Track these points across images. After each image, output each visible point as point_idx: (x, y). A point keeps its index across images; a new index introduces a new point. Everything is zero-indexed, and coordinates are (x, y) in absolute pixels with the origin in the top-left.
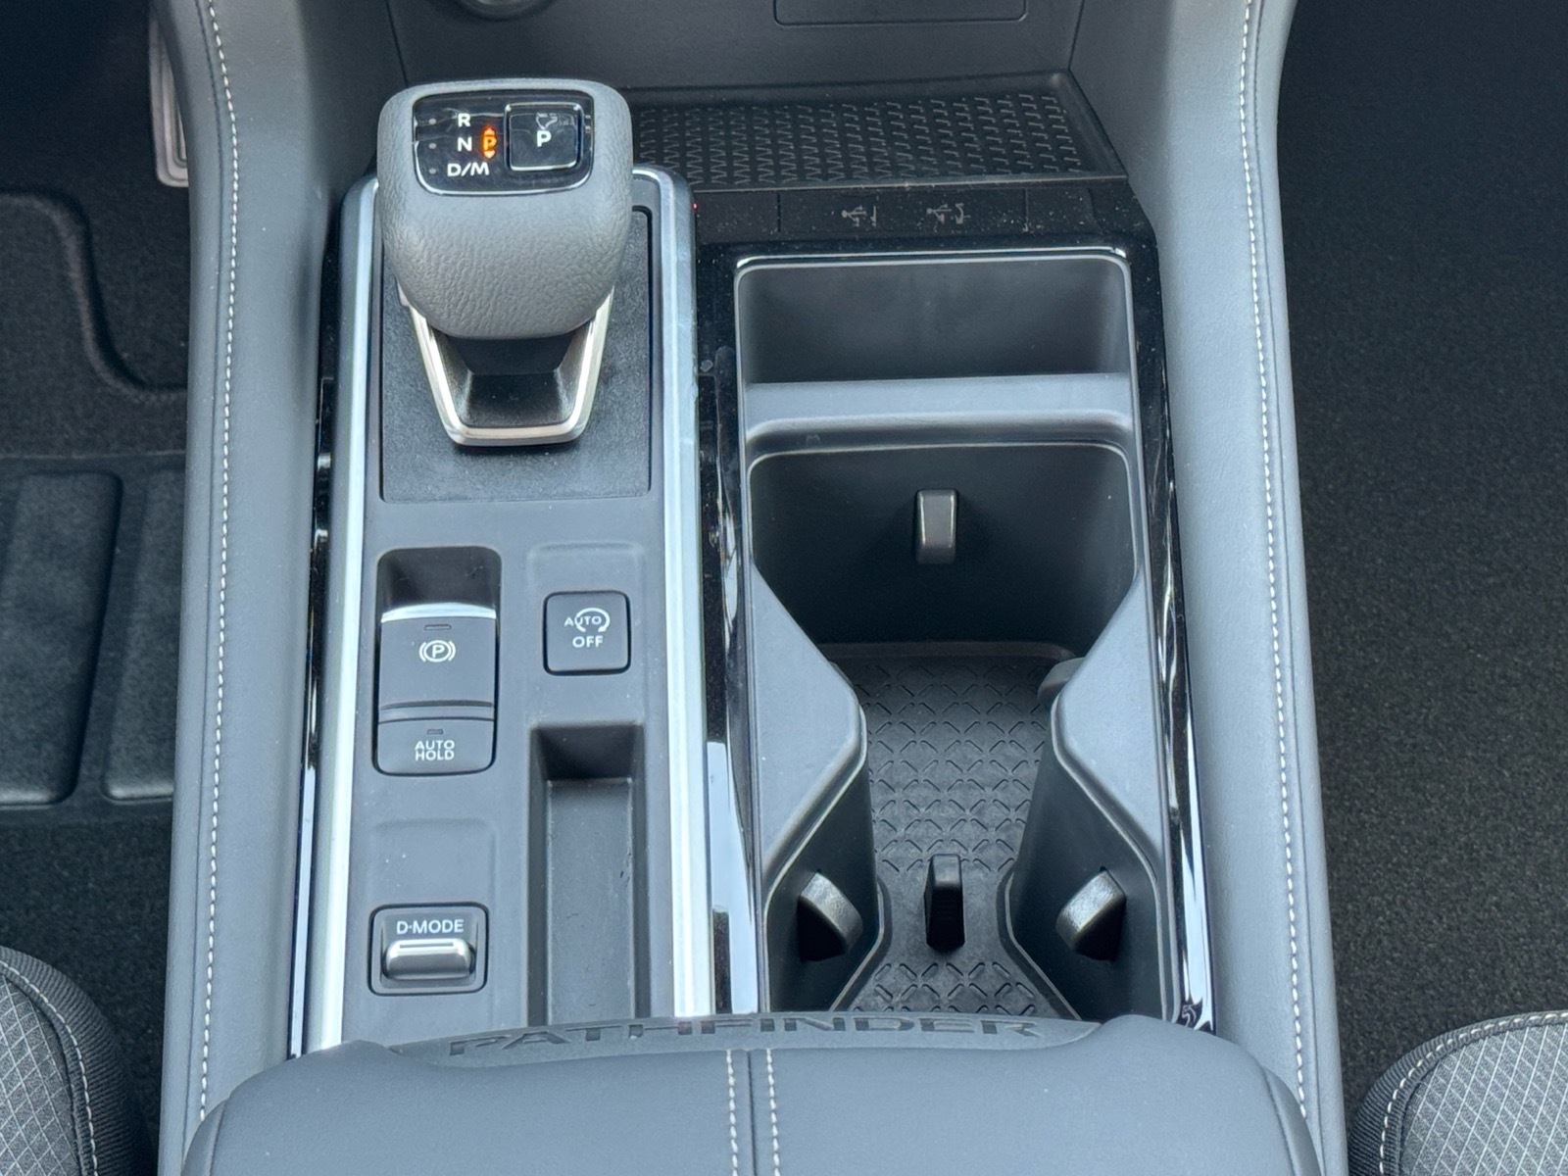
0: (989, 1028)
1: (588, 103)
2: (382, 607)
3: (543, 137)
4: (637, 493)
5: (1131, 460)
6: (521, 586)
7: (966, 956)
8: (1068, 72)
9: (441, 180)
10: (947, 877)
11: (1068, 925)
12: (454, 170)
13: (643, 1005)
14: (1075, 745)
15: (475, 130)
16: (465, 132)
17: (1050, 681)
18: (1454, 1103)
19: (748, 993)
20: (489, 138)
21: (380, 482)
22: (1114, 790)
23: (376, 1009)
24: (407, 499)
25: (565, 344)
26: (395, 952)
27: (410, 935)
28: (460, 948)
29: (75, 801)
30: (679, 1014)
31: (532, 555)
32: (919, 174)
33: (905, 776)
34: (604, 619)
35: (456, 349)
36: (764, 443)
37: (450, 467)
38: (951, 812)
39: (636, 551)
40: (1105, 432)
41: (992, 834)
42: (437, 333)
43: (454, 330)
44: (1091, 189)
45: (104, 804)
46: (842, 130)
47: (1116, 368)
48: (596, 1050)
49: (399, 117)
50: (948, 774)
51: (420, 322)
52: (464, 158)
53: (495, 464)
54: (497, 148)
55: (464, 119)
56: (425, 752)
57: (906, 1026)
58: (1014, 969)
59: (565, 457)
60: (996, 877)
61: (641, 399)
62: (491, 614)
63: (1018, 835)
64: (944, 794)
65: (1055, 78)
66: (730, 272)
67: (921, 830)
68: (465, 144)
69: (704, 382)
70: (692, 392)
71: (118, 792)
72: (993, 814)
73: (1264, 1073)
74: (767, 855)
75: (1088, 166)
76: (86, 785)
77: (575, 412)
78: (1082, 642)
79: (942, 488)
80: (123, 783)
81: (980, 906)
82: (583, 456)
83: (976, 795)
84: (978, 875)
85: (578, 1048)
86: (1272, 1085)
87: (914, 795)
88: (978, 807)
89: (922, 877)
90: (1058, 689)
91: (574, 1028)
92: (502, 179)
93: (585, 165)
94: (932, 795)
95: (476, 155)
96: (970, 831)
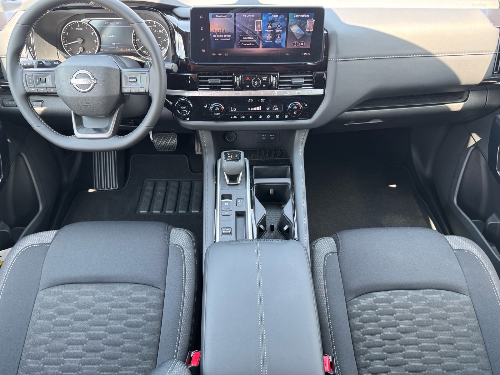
0: (278, 241)
1: (240, 153)
2: (221, 200)
3: (236, 156)
4: (244, 189)
5: (290, 186)
6: (234, 198)
7: (274, 232)
8: (283, 147)
9: (227, 160)
10: (272, 224)
11: (284, 229)
12: (228, 159)
13: (246, 238)
14: (285, 213)
15: (230, 156)
16: (229, 156)
17: (283, 206)
18: (319, 246)
19: (255, 236)
20: (231, 156)
21: (221, 188)
22: (288, 217)
23: (222, 237)
24: (223, 189)
25: (238, 175)
26: (223, 232)
27: (225, 230)
28: (229, 232)
29: (188, 212)
30: (249, 239)
31: (235, 195)
32: (270, 158)
33: (268, 215)
34: (242, 201)
35: (228, 176)
36: (256, 184)
37: (227, 186)
38: (273, 218)
39: (245, 195)
40: (288, 183)
41: (276, 220)
42: (226, 174)
43: (228, 174)
44: (286, 160)
45: (191, 213)
46: (262, 153)
47: (288, 177)
48: (242, 242)
49: (223, 154)
50: (272, 214)
51: (225, 173)
52: (229, 158)
53: (231, 186)
54: (232, 157)
55: (229, 154)
56: (226, 213)
57: (271, 240)
58: (278, 233)
59: (238, 186)
60: (277, 224)
61: (245, 180)
62: (231, 200)
63: (279, 220)
64: (272, 216)
65: (282, 148)
66: (253, 168)
67: (270, 220)
68: (229, 157)
69: (250, 178)
70: (249, 179)
71: (192, 212)
72: (277, 218)
73: (303, 245)
74: (257, 223)
75: (286, 158)
76: (189, 211)
77: (239, 181)
78: (285, 203)
79: (272, 188)
80: (193, 211)
81: (275, 227)
82: (239, 185)
83: (275, 216)
84: (275, 224)
85: (241, 242)
86: (303, 246)
87: (269, 216)
88: (275, 218)
89: (270, 224)
90: (283, 207)
91: (240, 240)
92: (232, 160)
93: (240, 159)
94: (271, 216)
95: (230, 158)
96: (274, 220)
